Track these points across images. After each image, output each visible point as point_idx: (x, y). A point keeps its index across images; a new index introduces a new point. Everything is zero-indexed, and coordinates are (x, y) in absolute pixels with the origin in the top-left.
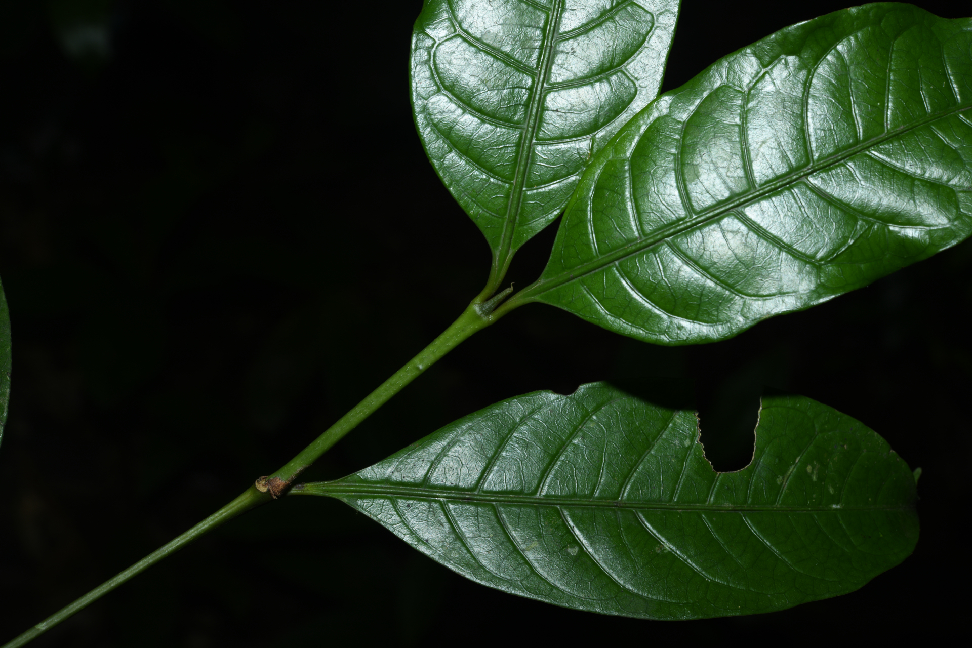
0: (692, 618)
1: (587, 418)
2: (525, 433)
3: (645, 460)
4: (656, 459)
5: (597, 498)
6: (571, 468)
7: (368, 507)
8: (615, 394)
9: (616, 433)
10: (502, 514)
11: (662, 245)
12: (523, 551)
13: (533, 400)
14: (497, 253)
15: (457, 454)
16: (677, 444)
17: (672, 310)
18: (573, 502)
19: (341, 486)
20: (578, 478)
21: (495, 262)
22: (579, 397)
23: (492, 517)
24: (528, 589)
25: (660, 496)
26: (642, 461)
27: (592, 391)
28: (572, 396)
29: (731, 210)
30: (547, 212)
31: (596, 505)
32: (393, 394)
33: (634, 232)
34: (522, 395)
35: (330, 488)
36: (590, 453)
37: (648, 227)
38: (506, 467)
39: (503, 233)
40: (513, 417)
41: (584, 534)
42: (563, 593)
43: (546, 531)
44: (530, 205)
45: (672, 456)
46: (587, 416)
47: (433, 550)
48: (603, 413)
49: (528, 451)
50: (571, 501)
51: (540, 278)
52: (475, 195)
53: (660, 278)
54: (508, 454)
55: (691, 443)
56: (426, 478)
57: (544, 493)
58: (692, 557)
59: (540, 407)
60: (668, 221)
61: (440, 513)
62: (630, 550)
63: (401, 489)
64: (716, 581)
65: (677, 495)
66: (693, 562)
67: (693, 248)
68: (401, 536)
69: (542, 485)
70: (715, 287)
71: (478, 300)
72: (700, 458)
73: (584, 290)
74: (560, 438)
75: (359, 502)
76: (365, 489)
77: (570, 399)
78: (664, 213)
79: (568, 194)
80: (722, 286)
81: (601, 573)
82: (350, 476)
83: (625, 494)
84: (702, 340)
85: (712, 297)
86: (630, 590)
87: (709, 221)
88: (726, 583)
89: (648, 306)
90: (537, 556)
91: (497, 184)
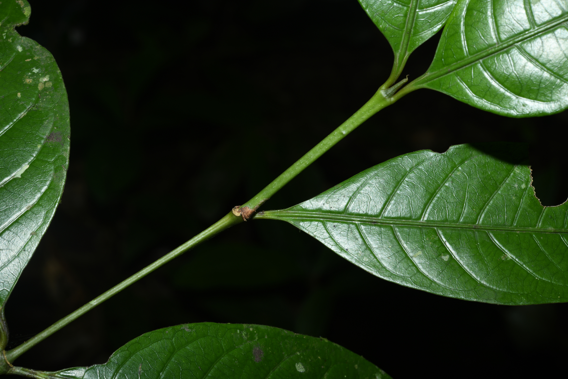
0: (526, 304)
1: (455, 169)
2: (413, 178)
3: (495, 197)
4: (502, 197)
5: (462, 223)
6: (444, 203)
7: (308, 227)
8: (474, 153)
9: (475, 179)
10: (397, 232)
11: (513, 48)
12: (412, 257)
13: (419, 156)
14: (398, 55)
15: (367, 192)
16: (516, 187)
17: (519, 94)
18: (445, 225)
19: (289, 213)
20: (449, 209)
21: (396, 61)
22: (450, 154)
23: (391, 235)
24: (415, 283)
25: (505, 222)
26: (492, 198)
27: (458, 150)
28: (445, 154)
29: (563, 23)
30: (433, 27)
31: (461, 228)
32: (325, 151)
33: (493, 39)
34: (411, 153)
35: (282, 214)
36: (457, 192)
37: (504, 36)
38: (400, 201)
39: (402, 41)
40: (405, 168)
41: (452, 246)
42: (439, 286)
43: (428, 244)
44: (421, 21)
45: (513, 195)
46: (455, 168)
47: (351, 256)
48: (466, 165)
49: (415, 190)
50: (443, 224)
51: (427, 71)
52: (383, 14)
53: (511, 71)
54: (402, 193)
55: (526, 186)
56: (346, 208)
57: (425, 219)
58: (526, 263)
59: (423, 161)
60: (518, 32)
61: (356, 232)
62: (484, 258)
63: (330, 215)
64: (543, 280)
65: (516, 221)
66: (527, 267)
67: (535, 50)
68: (329, 246)
69: (424, 213)
70: (550, 77)
71: (384, 87)
72: (532, 197)
73: (458, 80)
74: (437, 182)
75: (301, 224)
76: (305, 215)
77: (444, 155)
78: (515, 26)
79: (448, 14)
80: (555, 76)
81: (464, 273)
82: (295, 207)
83: (481, 220)
84: (540, 114)
85: (548, 84)
86: (484, 284)
87: (547, 31)
88: (550, 281)
89: (502, 90)
90: (421, 261)
91: (398, 7)
